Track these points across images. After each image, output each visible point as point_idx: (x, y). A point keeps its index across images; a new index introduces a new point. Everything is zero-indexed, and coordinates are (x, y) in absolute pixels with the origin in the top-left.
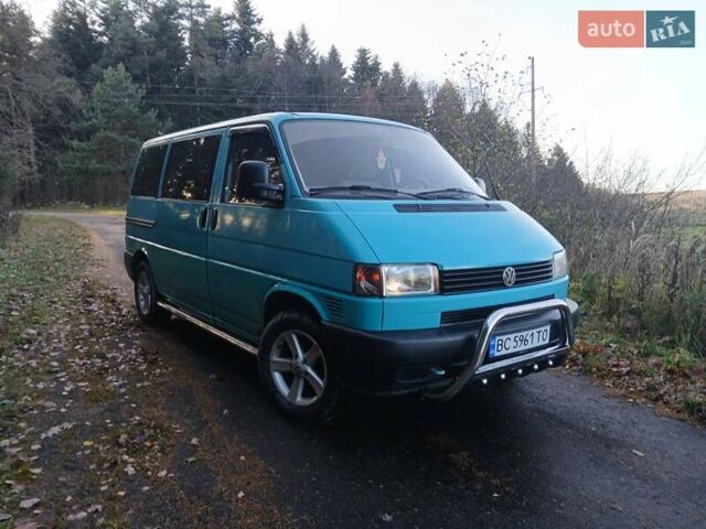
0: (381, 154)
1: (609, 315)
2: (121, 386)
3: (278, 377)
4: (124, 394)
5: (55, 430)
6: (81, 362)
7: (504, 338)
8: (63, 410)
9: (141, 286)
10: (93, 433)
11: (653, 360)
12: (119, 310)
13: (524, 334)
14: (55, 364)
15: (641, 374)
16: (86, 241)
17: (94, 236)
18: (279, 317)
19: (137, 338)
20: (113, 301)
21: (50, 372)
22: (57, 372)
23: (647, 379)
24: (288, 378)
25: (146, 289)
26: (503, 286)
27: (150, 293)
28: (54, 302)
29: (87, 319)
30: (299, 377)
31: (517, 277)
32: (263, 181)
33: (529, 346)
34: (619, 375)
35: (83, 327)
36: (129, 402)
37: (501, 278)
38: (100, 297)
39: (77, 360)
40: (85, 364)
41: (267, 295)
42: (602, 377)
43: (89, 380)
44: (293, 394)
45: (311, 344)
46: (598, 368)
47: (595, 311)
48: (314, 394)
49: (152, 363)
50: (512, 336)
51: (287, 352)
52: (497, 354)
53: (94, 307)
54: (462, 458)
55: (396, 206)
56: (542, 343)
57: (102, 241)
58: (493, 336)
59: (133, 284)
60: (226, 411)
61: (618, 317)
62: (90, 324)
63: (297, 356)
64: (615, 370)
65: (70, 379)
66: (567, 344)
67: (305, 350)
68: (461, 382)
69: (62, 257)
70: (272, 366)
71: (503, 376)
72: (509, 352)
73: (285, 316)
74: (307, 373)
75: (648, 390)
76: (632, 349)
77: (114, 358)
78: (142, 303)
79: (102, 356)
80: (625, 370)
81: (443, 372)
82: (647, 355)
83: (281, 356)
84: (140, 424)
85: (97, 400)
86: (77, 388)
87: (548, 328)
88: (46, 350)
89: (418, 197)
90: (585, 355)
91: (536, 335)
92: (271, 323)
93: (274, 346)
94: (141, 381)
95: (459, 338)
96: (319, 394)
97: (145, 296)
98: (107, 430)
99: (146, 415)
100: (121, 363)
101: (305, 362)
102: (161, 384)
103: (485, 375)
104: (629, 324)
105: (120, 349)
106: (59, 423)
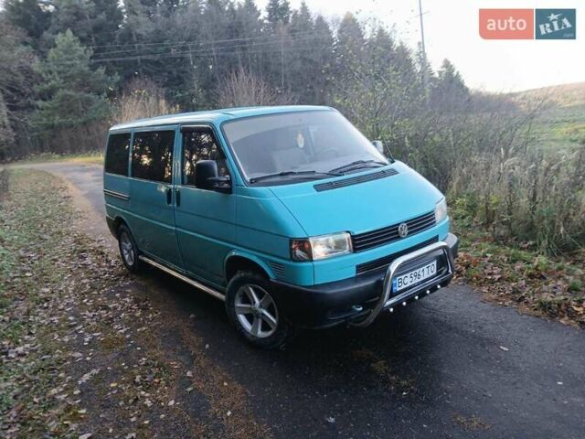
0: (300, 136)
1: (488, 223)
2: (126, 333)
3: (242, 318)
4: (129, 340)
5: (87, 377)
6: (91, 315)
7: (403, 277)
8: (88, 359)
9: (123, 243)
10: (115, 375)
11: (518, 266)
12: (108, 261)
13: (417, 271)
14: (71, 318)
15: (509, 280)
16: (66, 194)
17: (70, 186)
18: (238, 276)
19: (127, 287)
20: (102, 253)
21: (70, 326)
22: (75, 325)
23: (513, 284)
24: (250, 318)
25: (128, 245)
26: (399, 238)
27: (132, 249)
28: (56, 260)
29: (86, 273)
30: (258, 317)
31: (409, 229)
32: (214, 176)
33: (422, 279)
34: (492, 282)
35: (84, 281)
36: (134, 346)
37: (397, 233)
38: (91, 251)
39: (87, 313)
40: (94, 315)
41: (227, 258)
42: (480, 285)
43: (101, 330)
44: (255, 329)
45: (264, 294)
46: (477, 278)
47: (476, 222)
48: (270, 329)
49: (145, 309)
50: (408, 275)
51: (247, 299)
52: (398, 289)
53: (88, 261)
54: (380, 366)
55: (315, 186)
56: (431, 274)
57: (79, 192)
58: (395, 277)
59: (117, 242)
60: (207, 346)
61: (494, 227)
62: (89, 278)
63: (254, 303)
64: (490, 277)
65: (86, 331)
66: (450, 271)
67: (260, 298)
68: (374, 313)
69: (50, 212)
70: (237, 311)
71: (404, 304)
72: (407, 285)
73: (243, 274)
74: (263, 314)
75: (513, 293)
76: (503, 257)
77: (115, 308)
78: (127, 256)
79: (106, 308)
80: (497, 277)
81: (361, 309)
82: (514, 261)
83: (243, 303)
84: (147, 364)
85: (110, 347)
86: (94, 337)
87: (435, 263)
88: (61, 307)
89: (331, 174)
90: (467, 266)
91: (426, 270)
92: (232, 280)
93: (237, 296)
94: (140, 326)
95: (371, 282)
96: (274, 329)
97: (129, 252)
98: (124, 372)
99: (149, 356)
100: (121, 312)
101: (261, 306)
102: (155, 328)
103: (391, 306)
104: (502, 233)
105: (117, 299)
106: (89, 370)
